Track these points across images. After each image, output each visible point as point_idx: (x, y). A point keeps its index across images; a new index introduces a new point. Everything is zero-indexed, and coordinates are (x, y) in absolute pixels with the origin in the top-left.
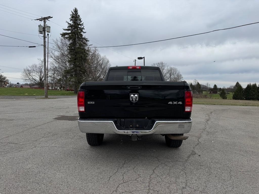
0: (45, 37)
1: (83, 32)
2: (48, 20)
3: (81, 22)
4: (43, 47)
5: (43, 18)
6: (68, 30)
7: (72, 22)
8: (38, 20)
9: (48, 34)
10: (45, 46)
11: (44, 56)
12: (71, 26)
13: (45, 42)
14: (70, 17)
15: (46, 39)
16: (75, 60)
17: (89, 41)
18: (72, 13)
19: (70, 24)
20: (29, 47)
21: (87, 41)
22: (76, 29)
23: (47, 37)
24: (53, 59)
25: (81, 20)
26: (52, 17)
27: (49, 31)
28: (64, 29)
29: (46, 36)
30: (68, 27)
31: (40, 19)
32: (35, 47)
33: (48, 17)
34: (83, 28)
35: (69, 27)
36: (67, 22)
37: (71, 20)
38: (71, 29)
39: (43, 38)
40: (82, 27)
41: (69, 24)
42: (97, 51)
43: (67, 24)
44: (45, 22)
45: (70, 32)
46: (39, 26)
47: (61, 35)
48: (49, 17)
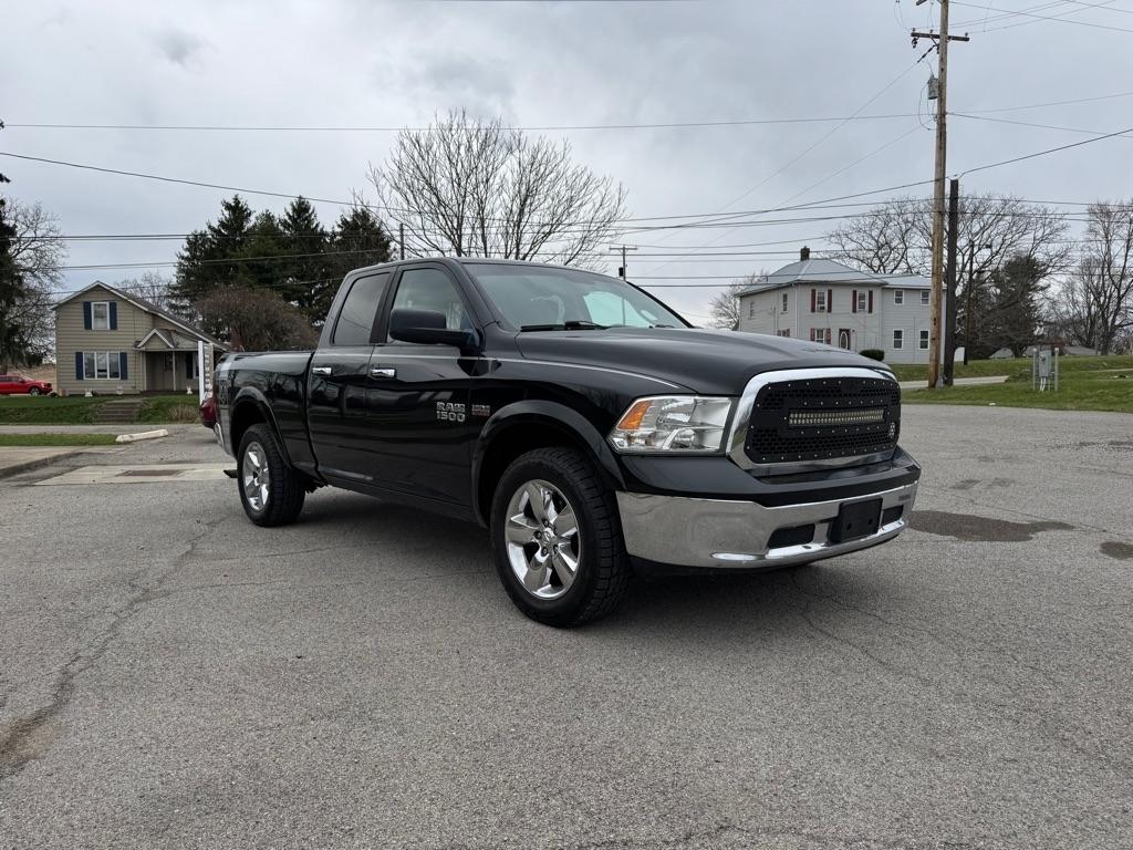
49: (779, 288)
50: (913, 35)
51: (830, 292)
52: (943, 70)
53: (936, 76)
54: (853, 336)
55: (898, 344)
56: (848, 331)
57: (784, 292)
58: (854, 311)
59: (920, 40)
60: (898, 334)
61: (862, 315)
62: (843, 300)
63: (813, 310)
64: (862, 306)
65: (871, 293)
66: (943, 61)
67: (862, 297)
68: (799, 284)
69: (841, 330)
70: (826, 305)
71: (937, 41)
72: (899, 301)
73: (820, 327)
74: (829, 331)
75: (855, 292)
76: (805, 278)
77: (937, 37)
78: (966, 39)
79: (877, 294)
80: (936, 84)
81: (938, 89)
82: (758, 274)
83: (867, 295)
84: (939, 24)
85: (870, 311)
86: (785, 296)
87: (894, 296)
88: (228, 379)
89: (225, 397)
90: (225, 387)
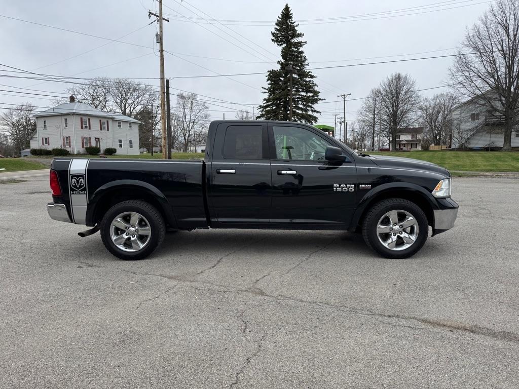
49: (62, 115)
50: (150, 13)
51: (89, 119)
52: (161, 32)
53: (159, 34)
54: (101, 141)
55: (121, 146)
56: (98, 139)
57: (66, 117)
58: (101, 129)
59: (152, 16)
60: (120, 141)
61: (104, 132)
62: (95, 124)
63: (82, 128)
64: (104, 128)
65: (108, 121)
66: (161, 27)
67: (104, 123)
68: (74, 114)
69: (96, 138)
70: (88, 125)
71: (158, 18)
72: (119, 126)
73: (86, 137)
74: (90, 138)
75: (100, 121)
76: (77, 112)
77: (158, 17)
78: (168, 21)
79: (110, 122)
80: (159, 37)
81: (160, 39)
82: (25, 104)
83: (106, 122)
84: (159, 11)
85: (108, 130)
86: (66, 120)
87: (117, 124)
88: (85, 175)
89: (81, 187)
90: (82, 180)
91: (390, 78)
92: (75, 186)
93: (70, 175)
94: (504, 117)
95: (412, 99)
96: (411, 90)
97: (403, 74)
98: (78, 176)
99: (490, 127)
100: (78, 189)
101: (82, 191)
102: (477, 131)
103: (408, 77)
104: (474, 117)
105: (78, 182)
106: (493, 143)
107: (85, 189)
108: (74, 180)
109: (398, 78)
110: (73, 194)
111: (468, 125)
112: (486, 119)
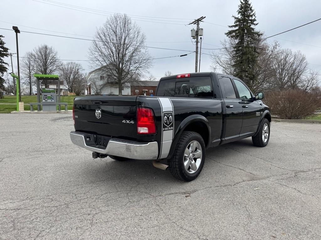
0: (197, 42)
1: (254, 24)
2: (202, 21)
3: (253, 11)
4: (195, 53)
5: (197, 20)
6: (235, 26)
7: (241, 15)
8: (192, 23)
9: (201, 38)
10: (197, 52)
11: (196, 64)
12: (238, 20)
13: (197, 48)
14: (238, 9)
15: (199, 44)
16: (241, 63)
17: (262, 34)
18: (241, 4)
19: (238, 18)
20: (181, 56)
21: (259, 35)
22: (245, 24)
23: (200, 42)
24: (219, 65)
25: (252, 9)
26: (205, 17)
27: (201, 35)
28: (229, 26)
29: (199, 39)
30: (234, 23)
31: (193, 22)
32: (186, 55)
33: (200, 18)
34: (255, 20)
35: (236, 22)
36: (233, 16)
37: (240, 12)
38: (239, 24)
39: (195, 43)
40: (254, 17)
41: (236, 18)
42: (277, 47)
43: (233, 18)
44: (198, 25)
45: (237, 28)
46: (192, 30)
47: (225, 34)
48: (202, 17)
88: (173, 112)
89: (170, 123)
90: (171, 117)
91: (40, 47)
92: (166, 123)
93: (163, 112)
94: (118, 79)
95: (56, 63)
96: (55, 57)
97: (49, 46)
98: (168, 114)
99: (111, 84)
100: (168, 125)
101: (170, 127)
102: (104, 86)
103: (52, 49)
104: (102, 78)
105: (168, 118)
106: (112, 93)
107: (172, 126)
108: (166, 117)
109: (46, 48)
110: (165, 130)
111: (101, 83)
112: (108, 80)
